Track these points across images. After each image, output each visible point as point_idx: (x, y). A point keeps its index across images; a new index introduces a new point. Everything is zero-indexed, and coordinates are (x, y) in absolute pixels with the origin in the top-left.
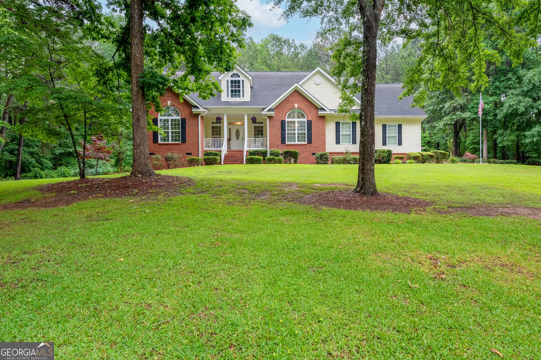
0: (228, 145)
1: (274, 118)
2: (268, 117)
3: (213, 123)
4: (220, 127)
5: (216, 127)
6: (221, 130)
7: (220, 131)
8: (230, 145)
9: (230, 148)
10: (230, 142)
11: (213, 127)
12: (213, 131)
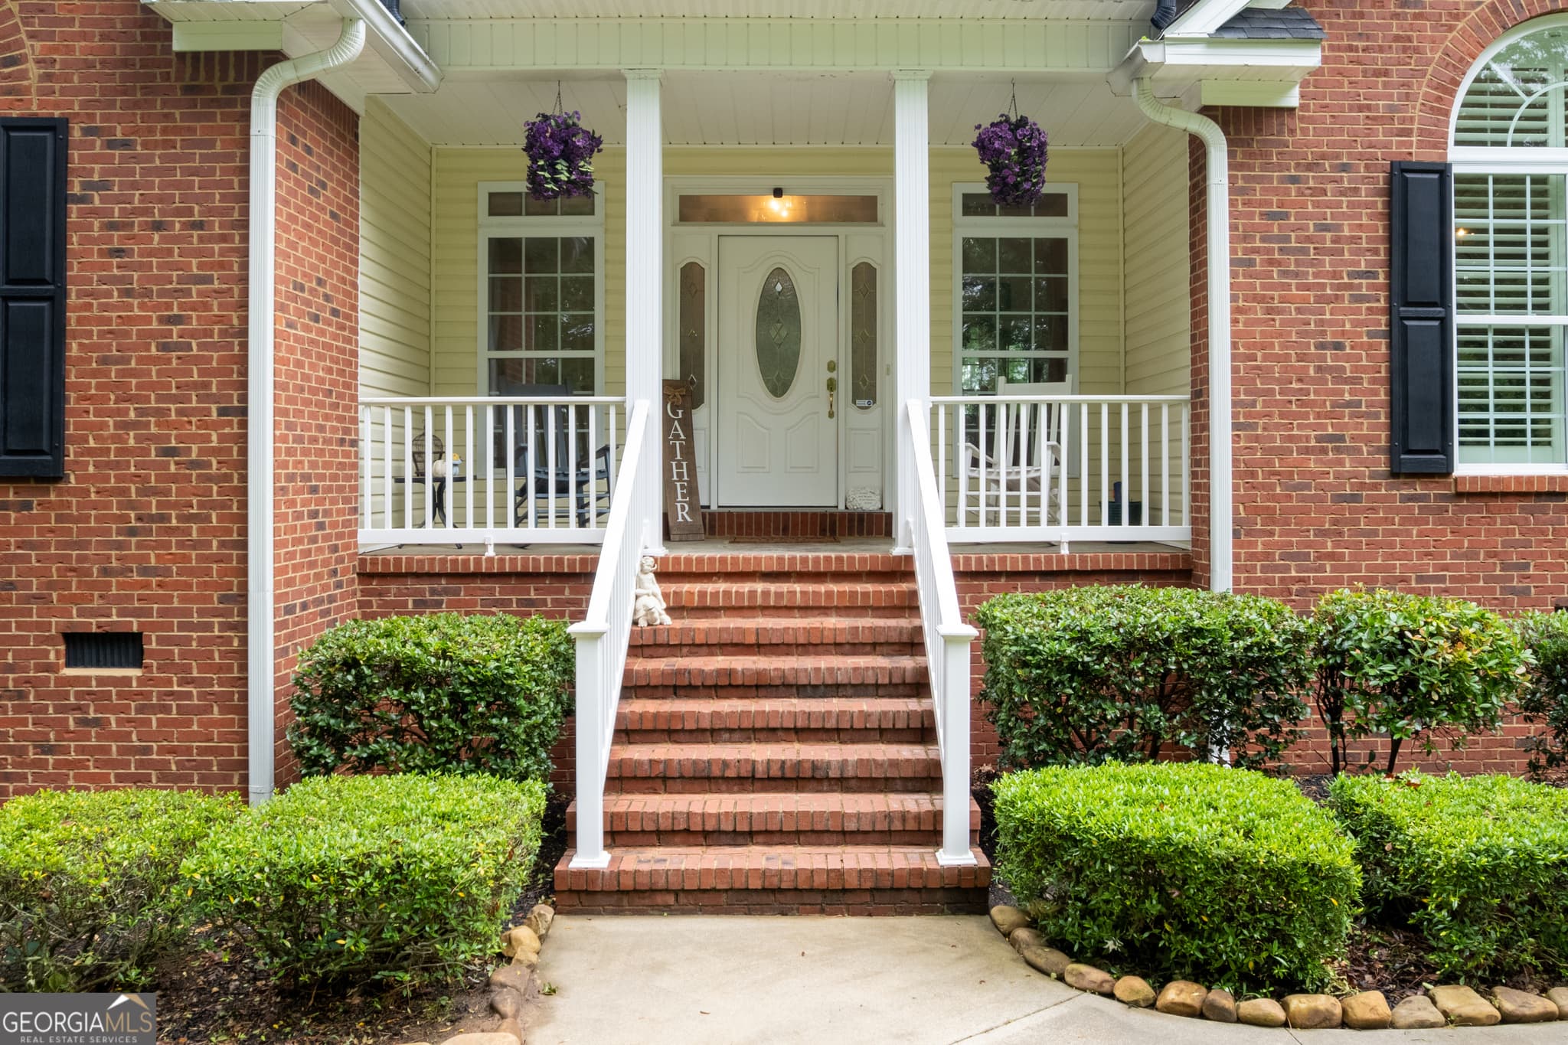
0: (668, 453)
1: (1304, 138)
2: (1207, 111)
3: (501, 204)
4: (582, 252)
5: (543, 251)
6: (590, 283)
7: (583, 294)
8: (689, 452)
9: (692, 490)
10: (687, 425)
11: (503, 252)
12: (501, 294)
